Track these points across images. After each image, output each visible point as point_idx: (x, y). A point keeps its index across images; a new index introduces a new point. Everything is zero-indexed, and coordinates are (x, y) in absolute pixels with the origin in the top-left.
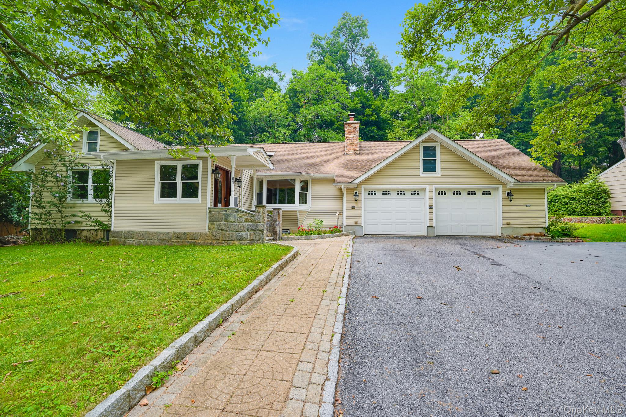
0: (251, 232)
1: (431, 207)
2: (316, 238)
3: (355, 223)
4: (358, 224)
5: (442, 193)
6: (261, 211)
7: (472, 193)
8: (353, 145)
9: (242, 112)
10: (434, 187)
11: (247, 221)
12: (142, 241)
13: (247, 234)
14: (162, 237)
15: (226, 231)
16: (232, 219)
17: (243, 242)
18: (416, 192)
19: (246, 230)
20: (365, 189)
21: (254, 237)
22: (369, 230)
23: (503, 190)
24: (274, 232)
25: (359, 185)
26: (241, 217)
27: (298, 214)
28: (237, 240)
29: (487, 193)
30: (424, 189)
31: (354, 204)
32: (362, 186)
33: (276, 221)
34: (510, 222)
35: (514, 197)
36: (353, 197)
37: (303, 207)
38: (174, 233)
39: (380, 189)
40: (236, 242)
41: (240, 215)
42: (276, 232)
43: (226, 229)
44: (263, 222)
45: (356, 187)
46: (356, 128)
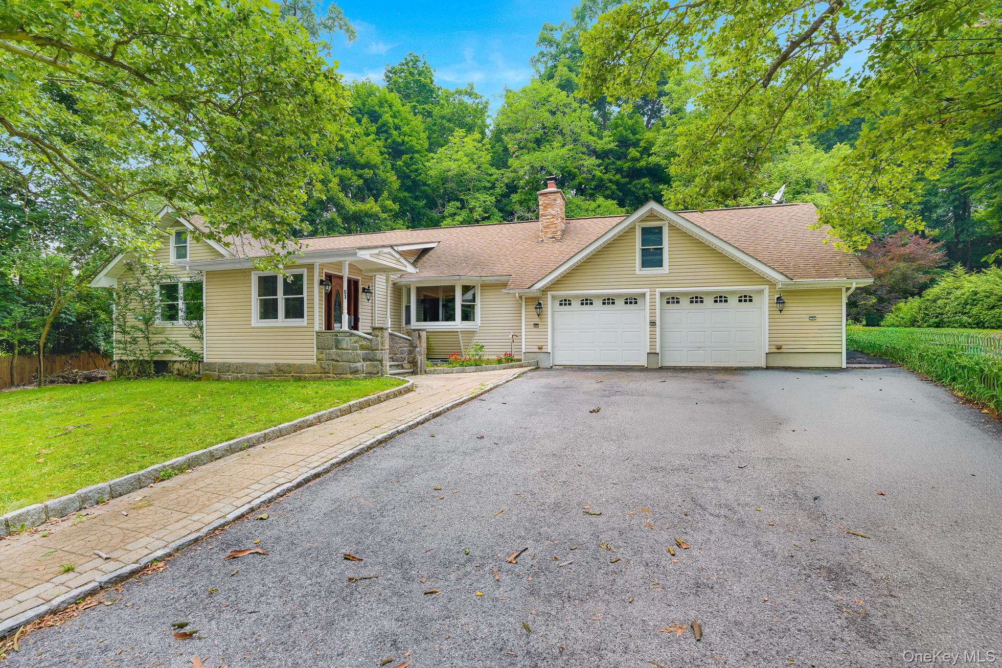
0: (368, 363)
1: (653, 324)
2: (472, 370)
3: (539, 348)
4: (544, 350)
5: (673, 299)
6: (380, 334)
7: (721, 299)
8: (551, 226)
9: (416, 170)
10: (658, 291)
11: (362, 348)
12: (239, 375)
13: (363, 366)
14: (261, 370)
15: (337, 361)
16: (345, 346)
17: (358, 375)
18: (631, 300)
19: (362, 360)
20: (553, 297)
21: (371, 369)
22: (562, 358)
23: (771, 294)
24: (413, 362)
25: (545, 291)
26: (355, 342)
27: (460, 336)
28: (351, 373)
29: (745, 298)
30: (644, 295)
31: (536, 320)
32: (549, 293)
33: (416, 347)
34: (780, 346)
35: (787, 305)
36: (533, 309)
37: (467, 325)
38: (276, 364)
39: (576, 297)
40: (350, 376)
41: (353, 340)
42: (416, 362)
43: (338, 359)
44: (382, 350)
45: (538, 294)
46: (555, 200)
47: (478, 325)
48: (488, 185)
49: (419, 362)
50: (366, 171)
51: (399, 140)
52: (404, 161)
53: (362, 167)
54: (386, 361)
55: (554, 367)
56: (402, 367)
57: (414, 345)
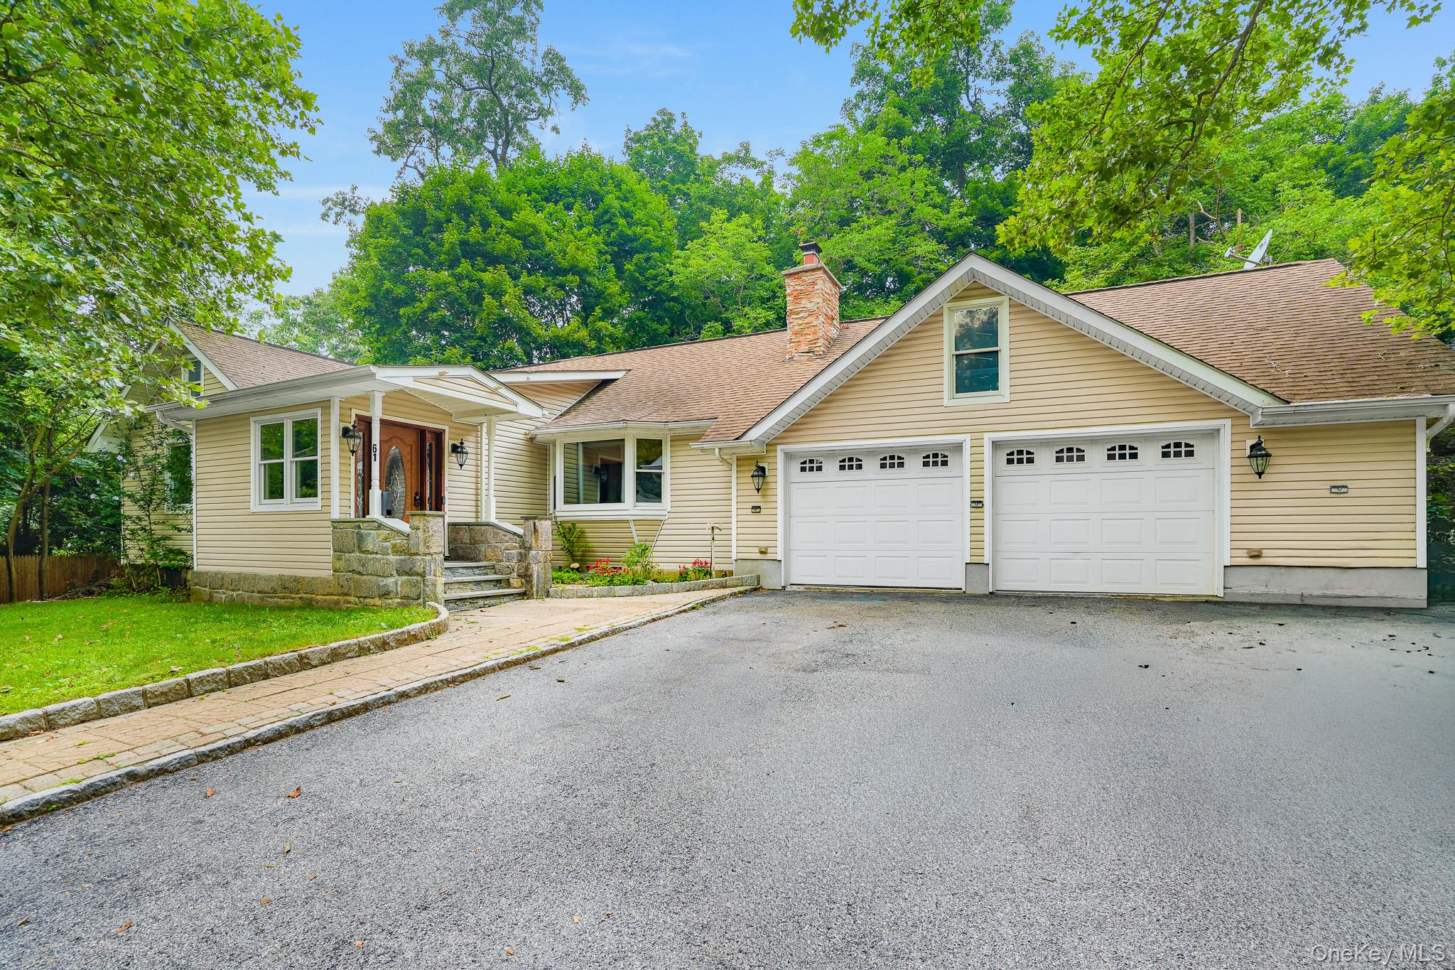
0: (405, 578)
1: (977, 504)
2: (626, 592)
3: (762, 552)
4: (769, 556)
5: (1020, 456)
6: (421, 526)
7: (1123, 451)
8: (807, 331)
9: (655, 277)
10: (987, 439)
11: (397, 550)
12: (235, 594)
13: (396, 584)
14: (262, 585)
15: (360, 573)
16: (370, 547)
17: (390, 601)
18: (936, 459)
19: (395, 573)
20: (789, 456)
21: (407, 590)
22: (805, 571)
23: (1237, 438)
24: (526, 576)
25: (771, 444)
26: (385, 540)
27: (633, 529)
28: (380, 597)
29: (1177, 449)
30: (958, 447)
31: (757, 499)
32: (779, 447)
33: (530, 548)
34: (1260, 550)
35: (1272, 460)
36: (750, 480)
37: (648, 509)
38: (281, 577)
39: (831, 454)
40: (378, 602)
41: (382, 537)
42: (531, 576)
43: (361, 569)
44: (426, 555)
45: (757, 450)
46: (814, 283)
47: (669, 509)
48: (765, 294)
49: (535, 576)
50: (570, 277)
51: (630, 232)
52: (636, 265)
53: (565, 272)
54: (435, 575)
55: (789, 588)
56: (509, 585)
57: (527, 545)
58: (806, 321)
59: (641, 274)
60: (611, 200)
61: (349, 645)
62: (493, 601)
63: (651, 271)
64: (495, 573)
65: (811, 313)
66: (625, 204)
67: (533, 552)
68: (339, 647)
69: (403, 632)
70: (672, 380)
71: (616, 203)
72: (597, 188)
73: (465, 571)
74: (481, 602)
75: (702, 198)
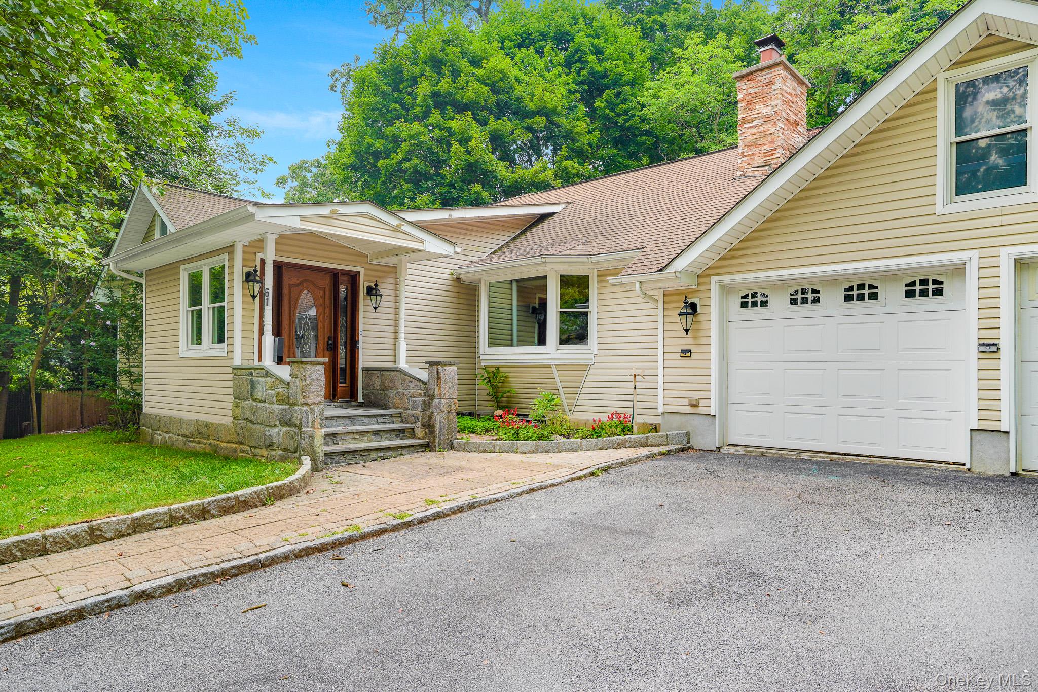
0: (286, 429)
1: (989, 348)
2: (528, 449)
3: (692, 405)
4: (701, 410)
6: (299, 374)
8: (762, 141)
9: (626, 112)
10: (1007, 256)
11: (279, 399)
12: (167, 436)
13: (279, 435)
14: (185, 430)
15: (251, 422)
16: (260, 395)
17: (273, 453)
18: (925, 286)
19: (278, 423)
20: (726, 290)
21: (287, 442)
24: (429, 426)
25: (704, 275)
26: (271, 388)
27: (556, 374)
28: (267, 447)
31: (687, 342)
32: (713, 279)
33: (433, 397)
36: (677, 319)
37: (573, 352)
39: (779, 285)
40: (264, 452)
41: (268, 385)
42: (433, 426)
43: (252, 418)
44: (303, 405)
45: (685, 283)
46: (771, 83)
47: (596, 353)
49: (438, 427)
50: (537, 119)
51: (600, 69)
52: (607, 101)
53: (531, 114)
54: (313, 427)
55: (725, 450)
56: (414, 436)
57: (431, 392)
58: (761, 129)
59: (612, 110)
60: (582, 39)
61: (156, 514)
62: (388, 454)
63: (622, 106)
64: (402, 422)
65: (767, 119)
66: (596, 41)
67: (436, 401)
68: (144, 517)
69: (229, 499)
70: (610, 210)
71: (587, 41)
72: (568, 28)
73: (367, 420)
74: (374, 455)
75: (679, 26)
